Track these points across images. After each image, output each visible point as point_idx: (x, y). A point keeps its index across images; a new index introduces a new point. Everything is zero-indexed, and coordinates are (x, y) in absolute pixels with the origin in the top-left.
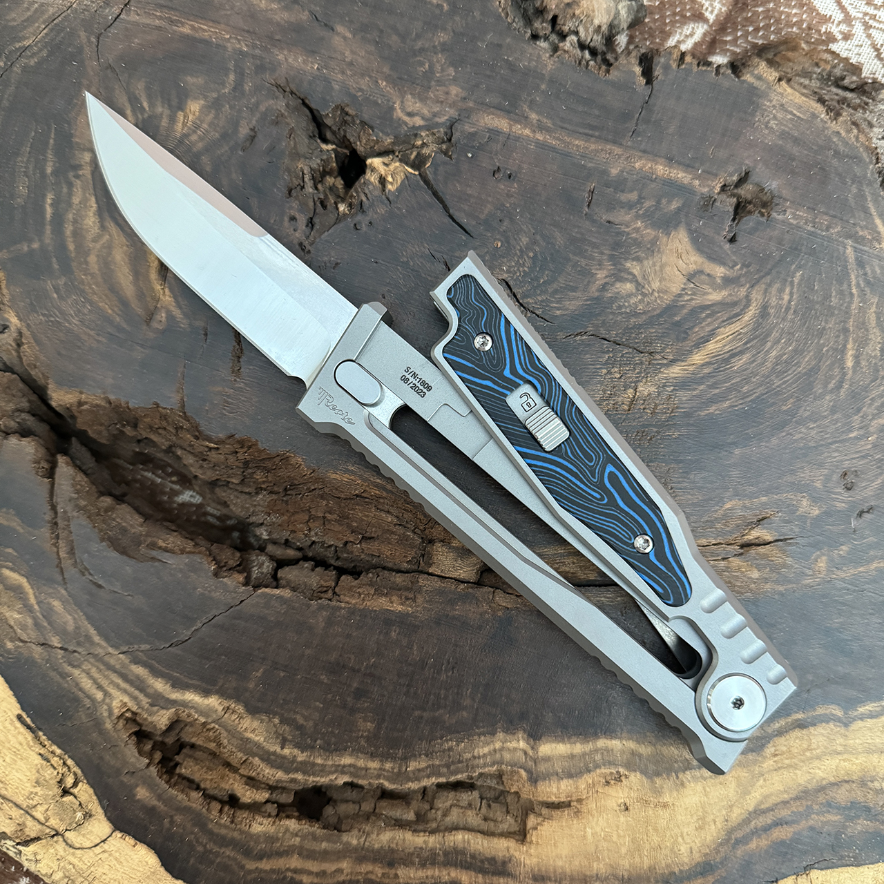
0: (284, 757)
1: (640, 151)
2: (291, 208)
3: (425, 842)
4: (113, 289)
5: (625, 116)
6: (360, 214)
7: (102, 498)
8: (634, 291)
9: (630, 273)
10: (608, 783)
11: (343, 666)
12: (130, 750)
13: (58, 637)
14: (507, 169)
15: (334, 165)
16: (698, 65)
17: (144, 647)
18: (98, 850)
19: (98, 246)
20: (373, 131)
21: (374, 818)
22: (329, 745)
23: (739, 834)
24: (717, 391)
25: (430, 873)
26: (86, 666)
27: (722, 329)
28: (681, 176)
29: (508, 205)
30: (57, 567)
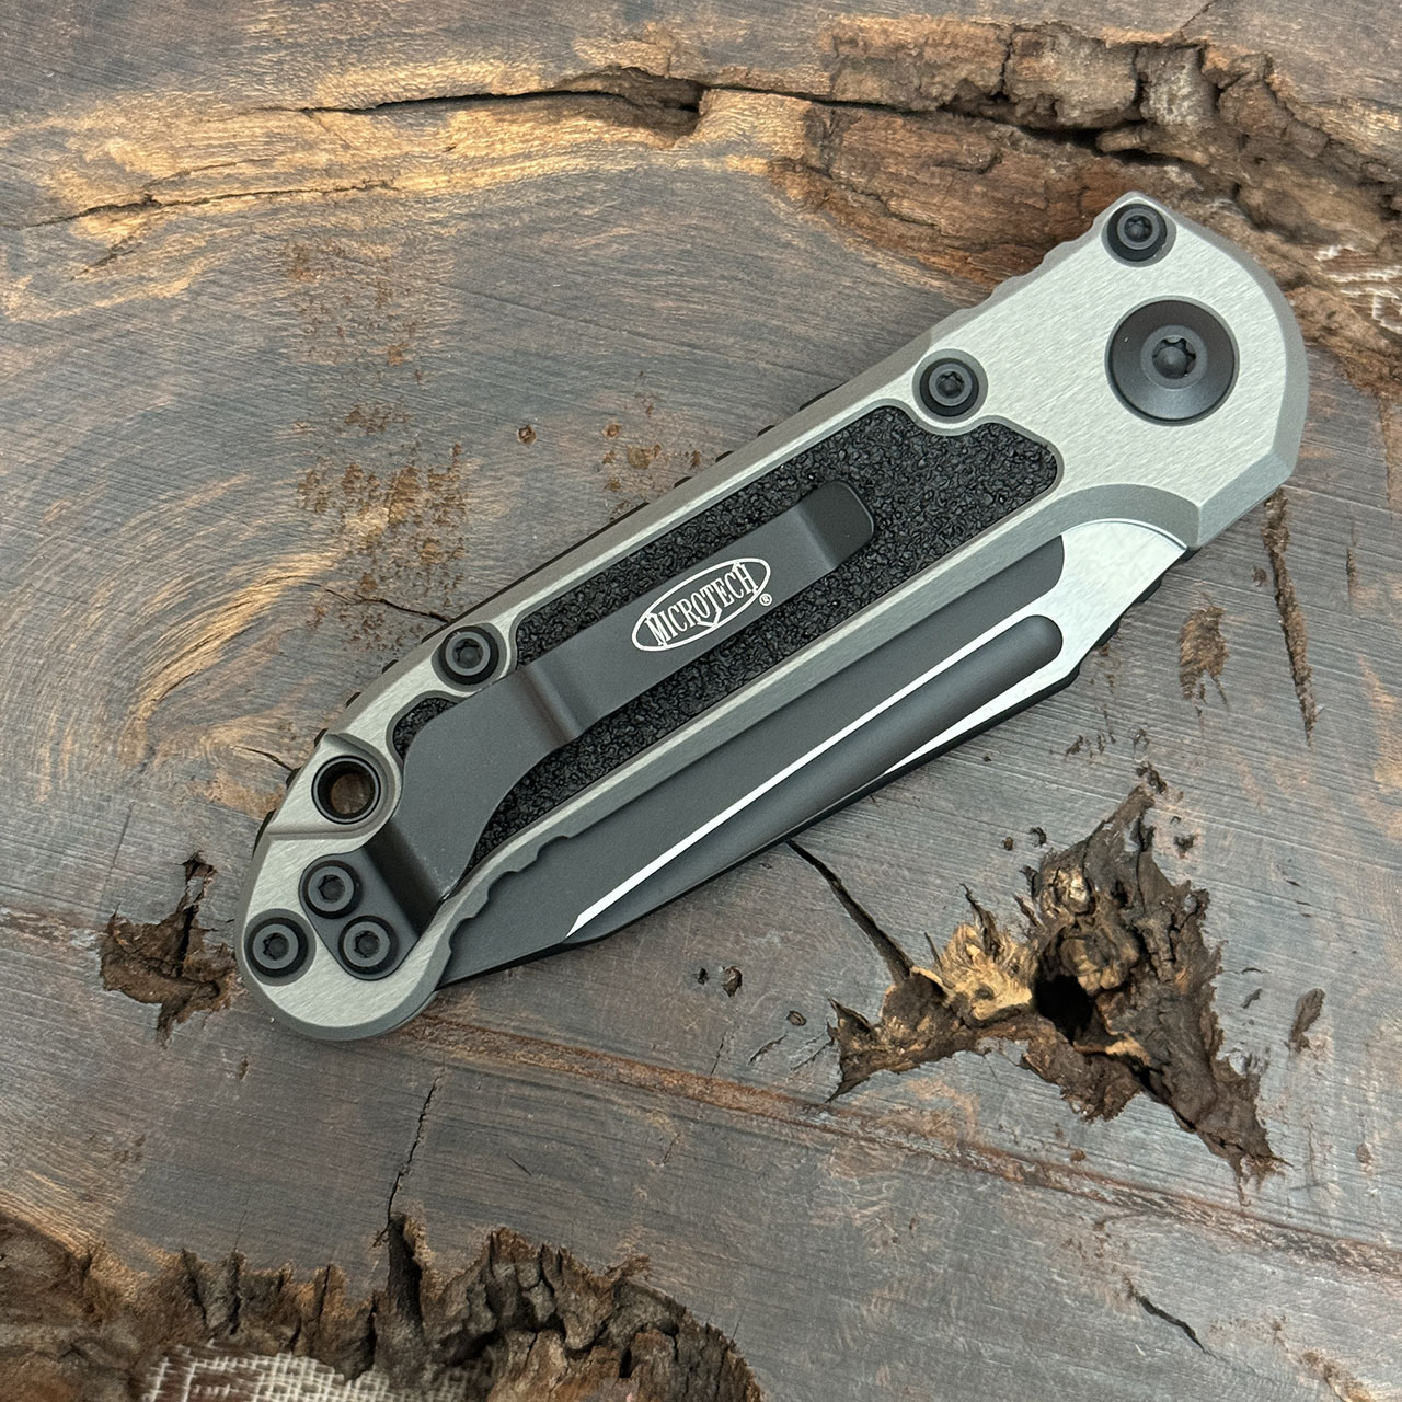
2: (1192, 869)
5: (449, 1136)
6: (1036, 867)
14: (712, 993)
15: (1104, 1008)
16: (282, 1280)
20: (1024, 1059)
27: (210, 661)
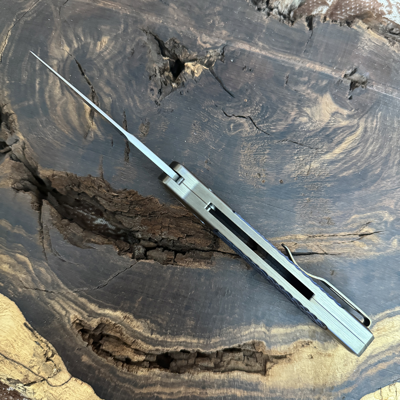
0: (152, 339)
1: (308, 59)
2: (151, 85)
3: (220, 377)
4: (69, 122)
5: (301, 44)
6: (183, 88)
7: (63, 220)
8: (308, 121)
9: (306, 113)
10: (303, 346)
11: (180, 295)
12: (79, 338)
13: (43, 286)
14: (249, 67)
15: (169, 66)
16: (332, 22)
17: (85, 289)
18: (64, 386)
19: (61, 102)
20: (188, 50)
21: (195, 366)
22: (173, 332)
23: (363, 367)
24: (346, 165)
25: (222, 391)
26: (57, 299)
27: (348, 138)
28: (326, 70)
29: (250, 83)
30: (43, 252)
